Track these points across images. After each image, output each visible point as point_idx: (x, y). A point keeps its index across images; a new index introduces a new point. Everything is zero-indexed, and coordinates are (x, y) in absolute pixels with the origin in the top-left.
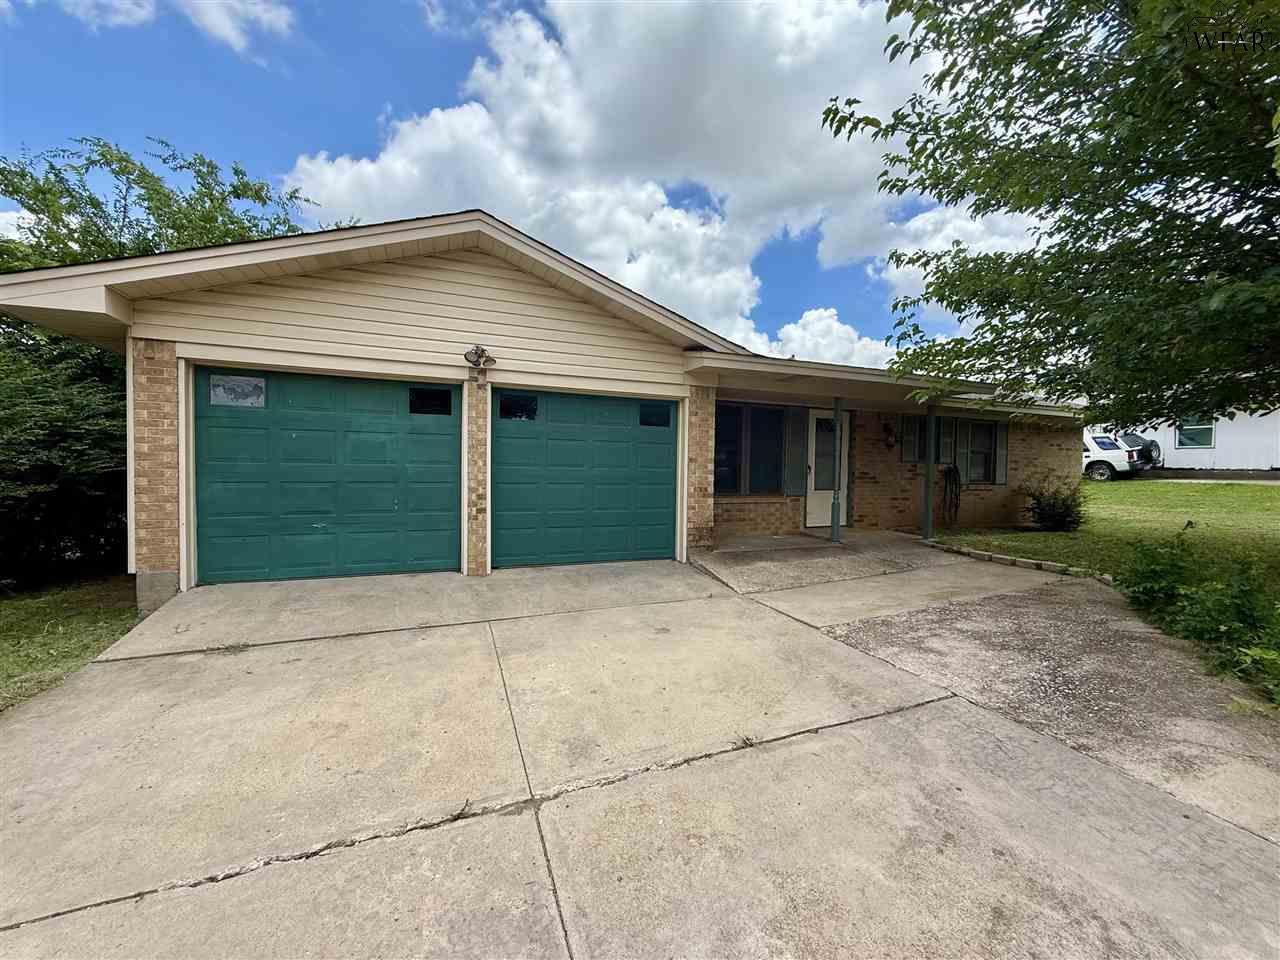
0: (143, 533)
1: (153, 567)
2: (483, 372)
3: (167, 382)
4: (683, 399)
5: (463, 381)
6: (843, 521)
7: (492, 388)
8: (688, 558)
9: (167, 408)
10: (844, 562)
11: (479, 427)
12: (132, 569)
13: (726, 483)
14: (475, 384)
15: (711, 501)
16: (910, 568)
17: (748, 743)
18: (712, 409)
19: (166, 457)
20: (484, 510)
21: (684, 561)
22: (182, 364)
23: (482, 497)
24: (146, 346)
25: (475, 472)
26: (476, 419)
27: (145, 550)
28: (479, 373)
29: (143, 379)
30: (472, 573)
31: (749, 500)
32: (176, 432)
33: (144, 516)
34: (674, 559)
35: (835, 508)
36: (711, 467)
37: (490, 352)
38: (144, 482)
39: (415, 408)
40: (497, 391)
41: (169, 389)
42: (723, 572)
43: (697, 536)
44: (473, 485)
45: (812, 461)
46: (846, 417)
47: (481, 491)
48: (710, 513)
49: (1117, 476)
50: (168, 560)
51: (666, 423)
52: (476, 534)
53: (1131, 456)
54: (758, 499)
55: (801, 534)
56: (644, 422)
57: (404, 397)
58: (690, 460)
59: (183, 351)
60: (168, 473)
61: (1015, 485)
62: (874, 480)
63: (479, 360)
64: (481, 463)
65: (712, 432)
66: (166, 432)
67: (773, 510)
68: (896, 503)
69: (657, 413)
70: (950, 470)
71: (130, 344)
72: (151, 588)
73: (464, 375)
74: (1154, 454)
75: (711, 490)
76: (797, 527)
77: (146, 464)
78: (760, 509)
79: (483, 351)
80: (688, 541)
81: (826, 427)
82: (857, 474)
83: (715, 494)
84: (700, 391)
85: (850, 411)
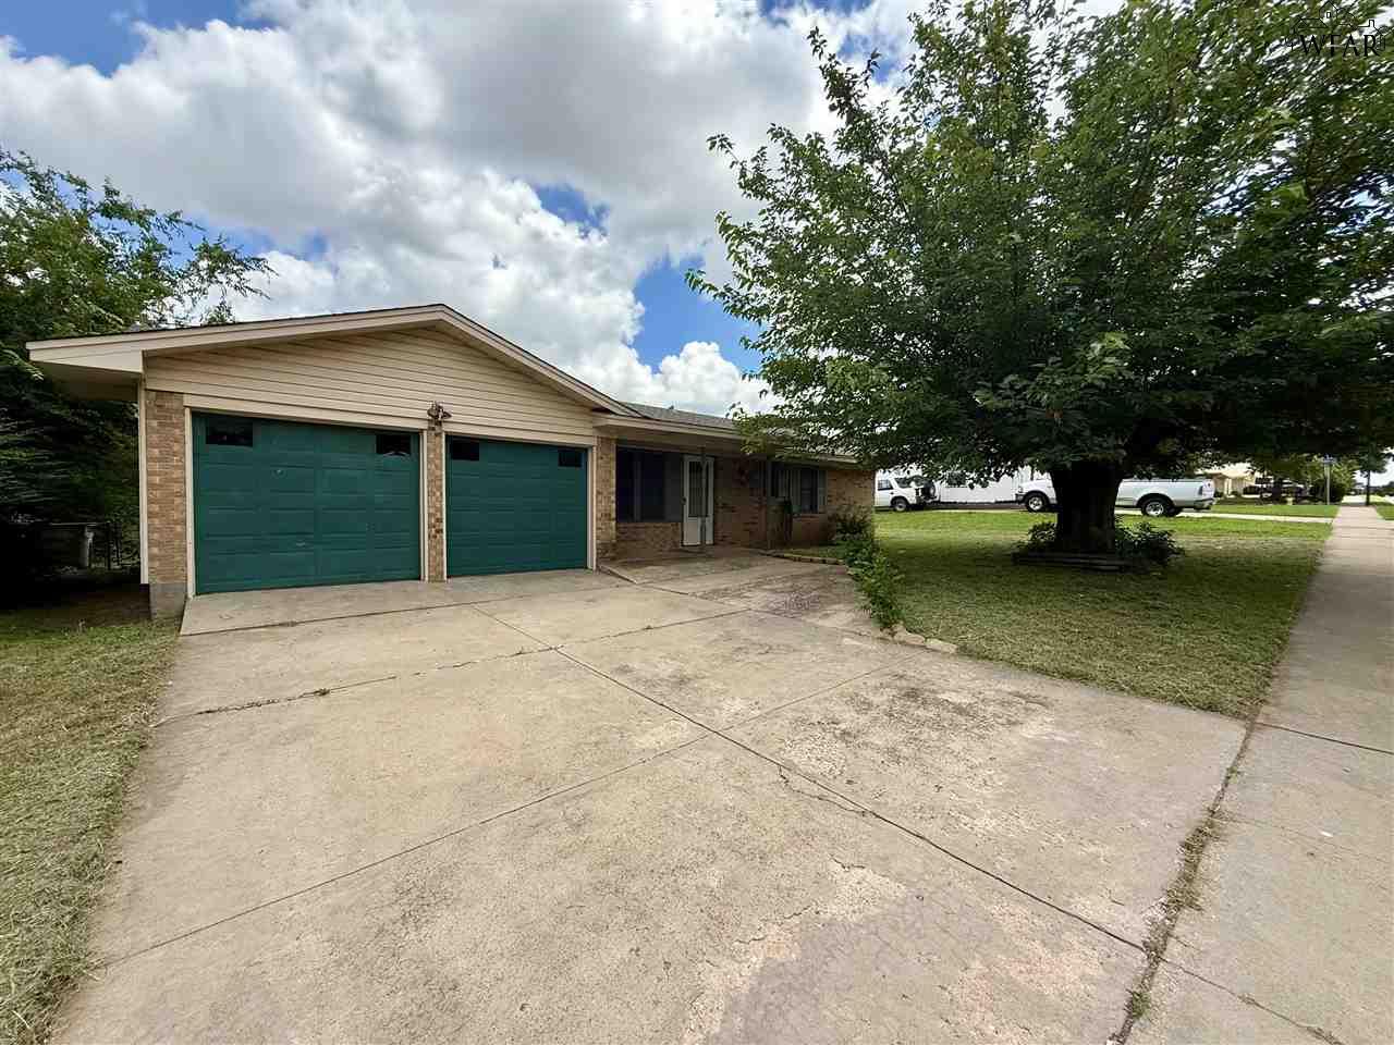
0: (155, 550)
1: (163, 579)
2: (440, 423)
3: (175, 426)
4: (592, 447)
5: (422, 430)
6: (709, 540)
7: (447, 436)
8: (597, 566)
9: (176, 447)
10: (707, 565)
11: (436, 466)
12: (145, 579)
13: (624, 511)
14: (433, 433)
15: (614, 523)
16: (750, 566)
17: (649, 628)
18: (613, 455)
19: (176, 488)
20: (442, 531)
21: (594, 568)
22: (187, 411)
23: (439, 520)
24: (157, 396)
25: (433, 502)
26: (432, 461)
27: (157, 564)
28: (436, 424)
29: (155, 423)
30: (432, 580)
31: (641, 525)
32: (184, 468)
33: (156, 536)
34: (586, 568)
35: (703, 529)
36: (613, 498)
37: (447, 408)
38: (156, 508)
39: (381, 449)
40: (449, 437)
41: (177, 431)
42: (624, 574)
43: (604, 550)
44: (432, 511)
45: (687, 496)
46: (711, 461)
47: (438, 515)
48: (613, 532)
49: (910, 508)
50: (177, 572)
51: (580, 466)
52: (433, 549)
53: (917, 493)
54: (646, 524)
55: (680, 550)
56: (561, 464)
57: (372, 441)
58: (598, 493)
59: (189, 401)
60: (178, 501)
61: (830, 513)
62: (733, 510)
63: (437, 416)
64: (438, 494)
65: (614, 472)
66: (176, 467)
67: (657, 532)
68: (748, 527)
69: (572, 457)
70: (785, 502)
71: (142, 395)
72: (164, 595)
73: (423, 425)
74: (932, 491)
75: (614, 515)
76: (676, 546)
77: (158, 493)
78: (651, 531)
79: (440, 407)
80: (597, 554)
81: (696, 468)
82: (720, 505)
83: (616, 519)
84: (604, 441)
85: (715, 457)
